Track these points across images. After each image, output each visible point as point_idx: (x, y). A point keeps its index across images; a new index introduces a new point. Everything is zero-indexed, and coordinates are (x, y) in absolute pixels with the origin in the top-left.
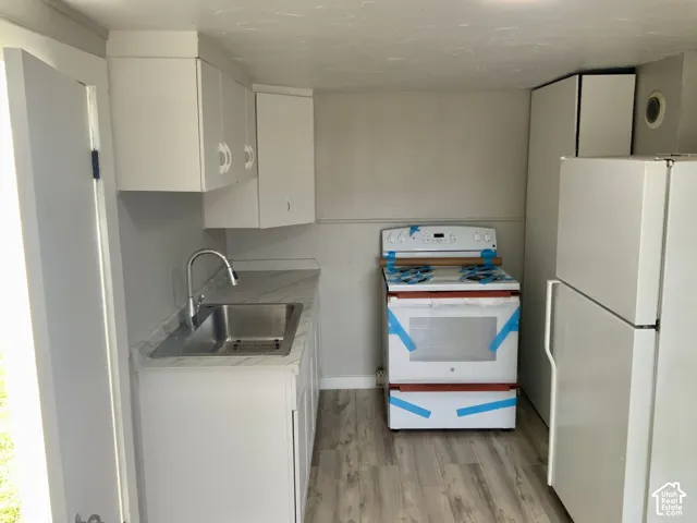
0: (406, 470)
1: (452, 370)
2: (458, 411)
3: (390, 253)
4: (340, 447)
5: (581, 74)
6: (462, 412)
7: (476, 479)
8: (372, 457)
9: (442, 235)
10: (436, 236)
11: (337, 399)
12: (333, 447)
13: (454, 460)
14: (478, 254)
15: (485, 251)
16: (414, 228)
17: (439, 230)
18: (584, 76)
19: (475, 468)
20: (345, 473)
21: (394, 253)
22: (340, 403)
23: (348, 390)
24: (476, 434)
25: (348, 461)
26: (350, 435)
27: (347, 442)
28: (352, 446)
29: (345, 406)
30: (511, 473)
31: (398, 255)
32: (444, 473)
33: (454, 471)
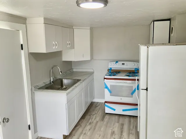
0: (105, 123)
1: (121, 99)
2: (123, 110)
3: (110, 68)
4: (91, 116)
5: (154, 21)
6: (124, 110)
7: (121, 127)
8: (98, 119)
9: (124, 64)
10: (122, 64)
11: (97, 104)
12: (90, 115)
13: (118, 122)
14: (134, 69)
15: (136, 68)
16: (117, 62)
17: (123, 63)
18: (155, 22)
19: (122, 125)
20: (90, 121)
21: (111, 68)
22: (97, 105)
23: (101, 103)
24: (128, 116)
25: (92, 119)
26: (96, 113)
27: (94, 115)
28: (95, 116)
29: (98, 106)
30: (132, 127)
31: (112, 69)
32: (114, 125)
33: (117, 125)
